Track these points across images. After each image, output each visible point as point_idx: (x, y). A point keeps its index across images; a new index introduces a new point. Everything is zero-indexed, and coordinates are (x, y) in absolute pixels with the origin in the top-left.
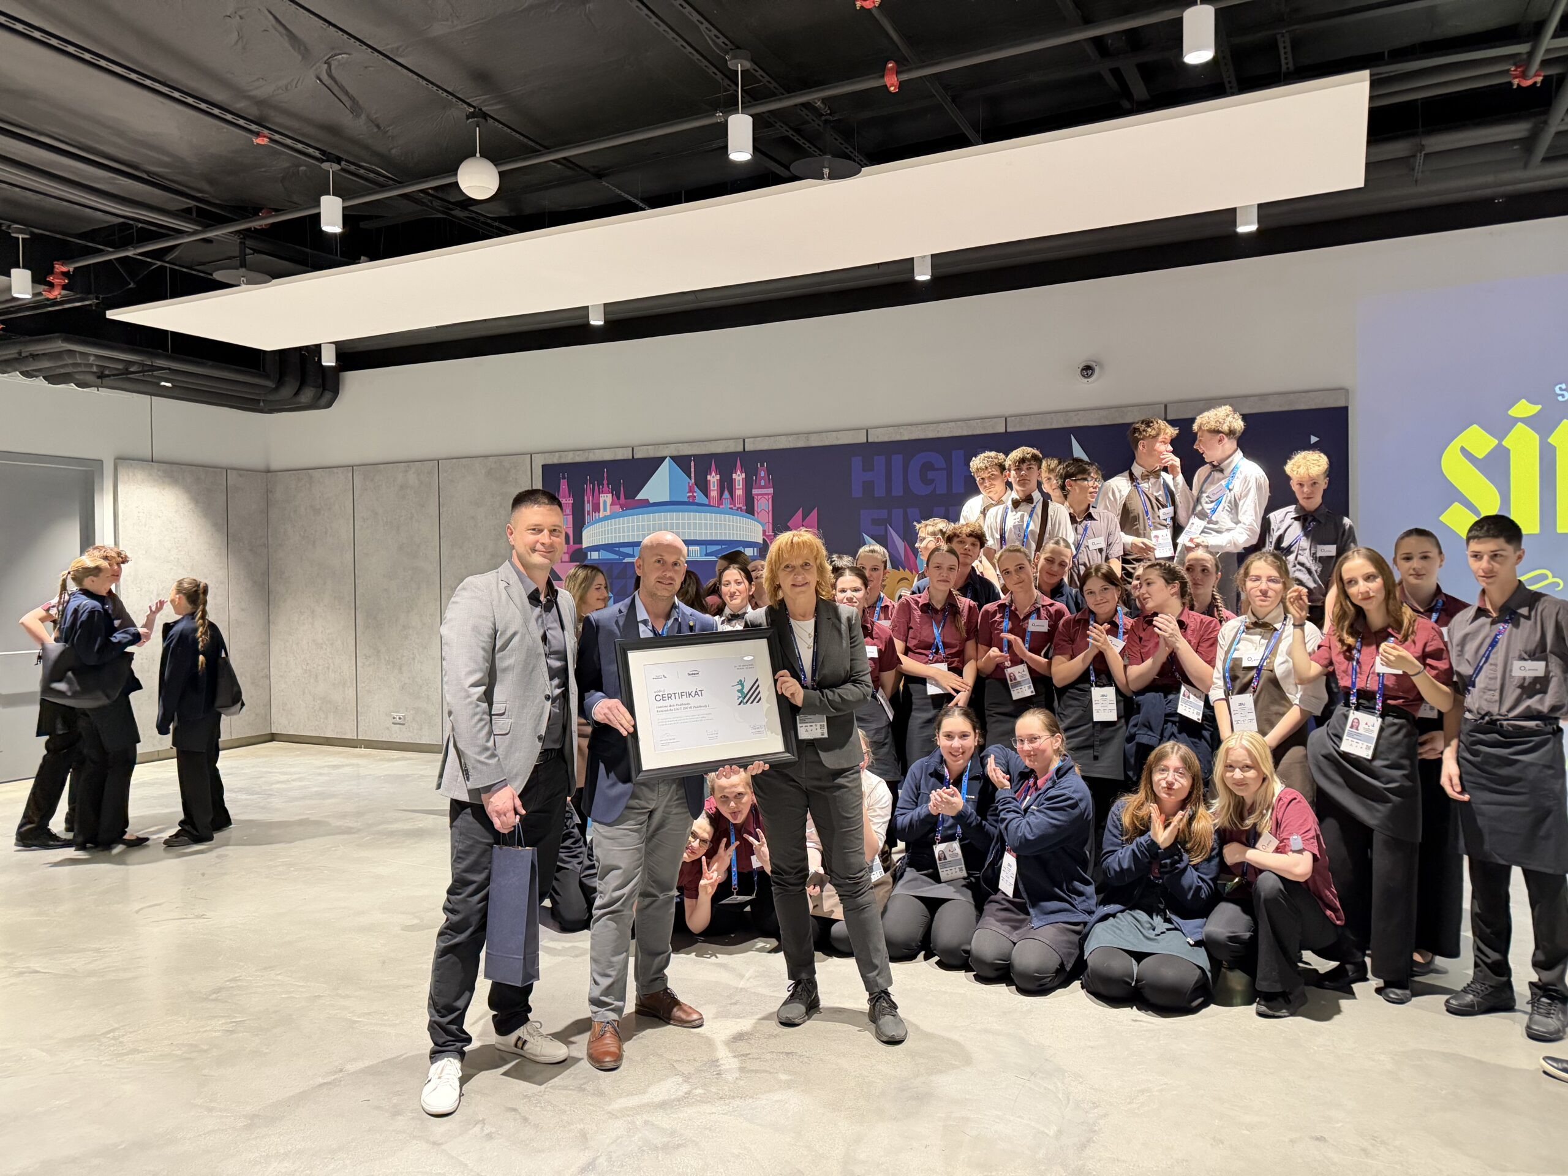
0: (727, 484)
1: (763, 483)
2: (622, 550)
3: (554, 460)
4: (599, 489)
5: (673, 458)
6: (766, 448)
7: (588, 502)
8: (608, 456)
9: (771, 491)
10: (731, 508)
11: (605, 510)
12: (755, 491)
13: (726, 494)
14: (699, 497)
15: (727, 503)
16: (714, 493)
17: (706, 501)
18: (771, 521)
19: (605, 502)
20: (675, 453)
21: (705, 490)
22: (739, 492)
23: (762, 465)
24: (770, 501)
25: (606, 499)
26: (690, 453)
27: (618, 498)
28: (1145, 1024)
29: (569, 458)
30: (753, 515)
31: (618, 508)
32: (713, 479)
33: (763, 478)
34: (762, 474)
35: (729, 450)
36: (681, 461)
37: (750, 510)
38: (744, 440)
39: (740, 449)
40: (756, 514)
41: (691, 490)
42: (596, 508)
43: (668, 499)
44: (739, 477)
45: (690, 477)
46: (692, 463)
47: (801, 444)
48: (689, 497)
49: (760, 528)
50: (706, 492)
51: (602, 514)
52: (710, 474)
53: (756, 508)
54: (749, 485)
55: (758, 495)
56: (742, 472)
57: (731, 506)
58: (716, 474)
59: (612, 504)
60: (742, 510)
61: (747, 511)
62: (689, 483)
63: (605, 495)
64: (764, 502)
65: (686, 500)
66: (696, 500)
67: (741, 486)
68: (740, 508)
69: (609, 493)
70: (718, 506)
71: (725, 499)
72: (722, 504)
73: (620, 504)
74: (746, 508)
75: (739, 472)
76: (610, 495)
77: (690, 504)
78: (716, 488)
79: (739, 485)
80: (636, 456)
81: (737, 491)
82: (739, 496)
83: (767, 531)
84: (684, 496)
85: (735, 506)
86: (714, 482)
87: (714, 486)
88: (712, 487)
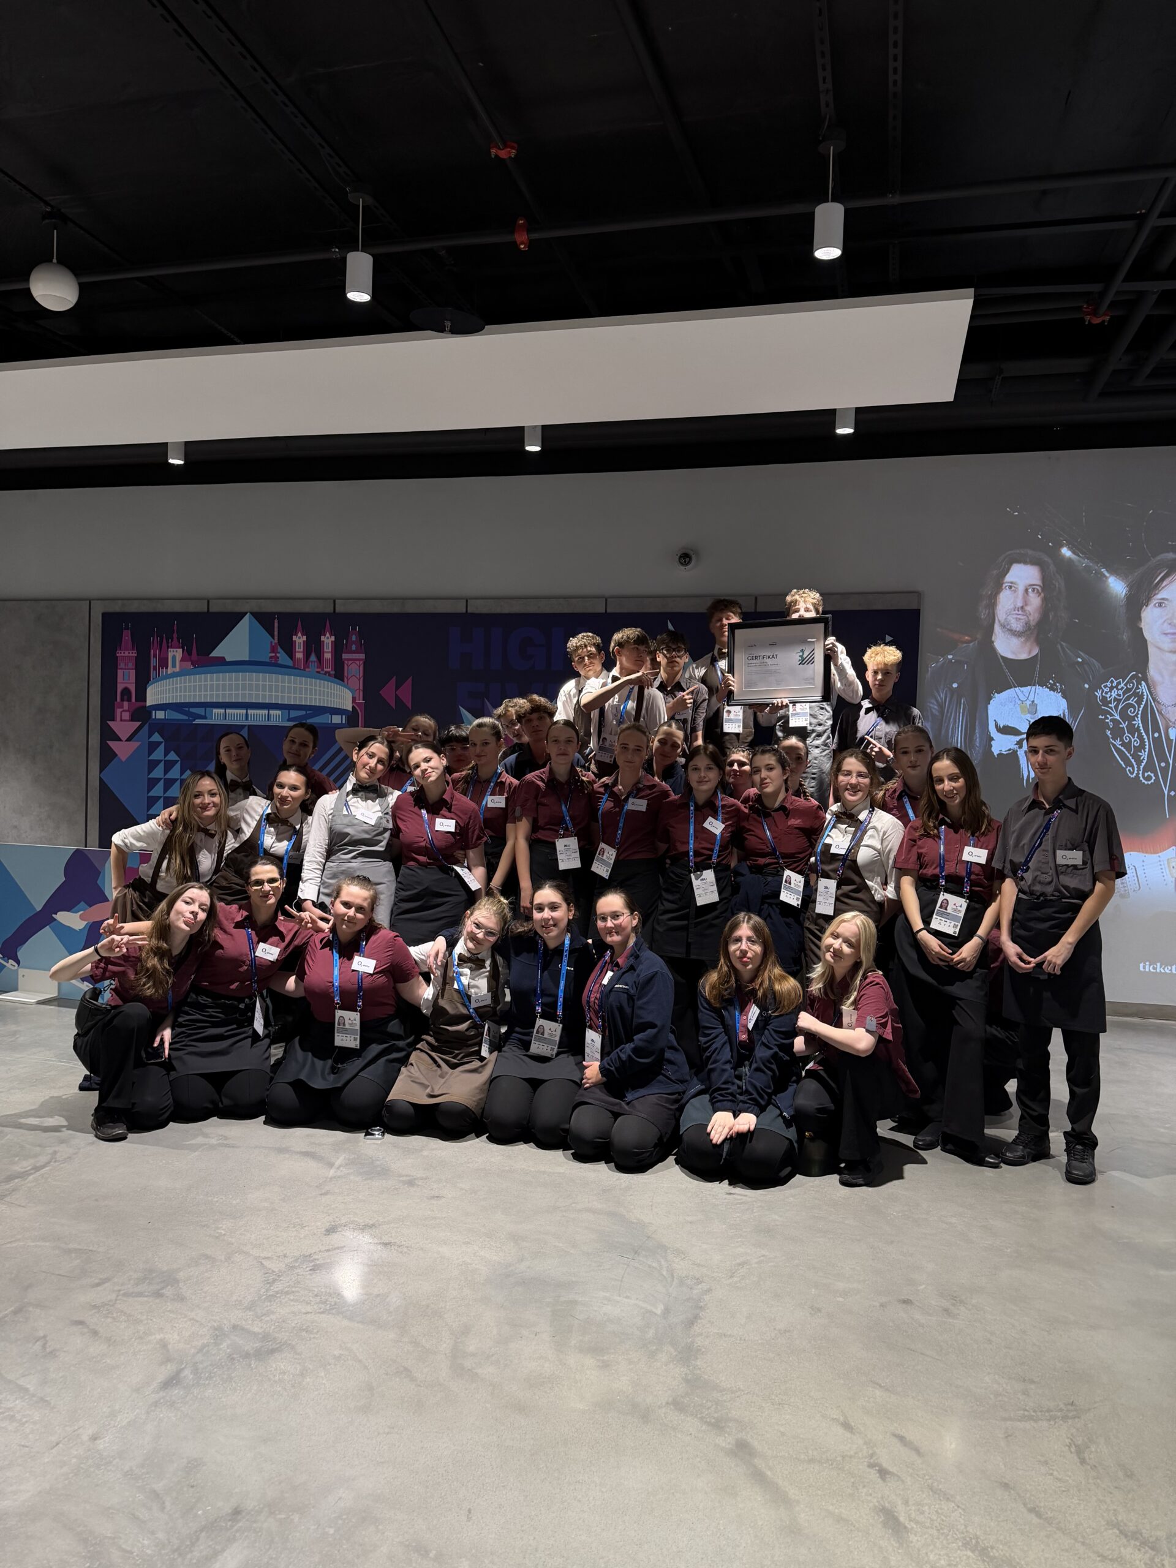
0: (313, 647)
1: (354, 647)
2: (192, 710)
3: (116, 608)
4: (168, 643)
5: (252, 613)
6: (357, 611)
7: (155, 656)
8: (178, 607)
9: (363, 656)
10: (319, 672)
11: (174, 666)
12: (344, 656)
13: (313, 658)
14: (283, 657)
15: (313, 667)
16: (299, 655)
17: (290, 663)
18: (361, 688)
19: (174, 657)
20: (256, 610)
21: (290, 652)
22: (328, 656)
23: (354, 629)
24: (361, 666)
25: (176, 654)
26: (274, 610)
27: (190, 654)
28: (739, 1197)
29: (134, 607)
30: (343, 680)
31: (189, 665)
32: (299, 640)
33: (354, 642)
34: (354, 638)
35: (317, 610)
36: (264, 619)
37: (339, 674)
38: (334, 602)
39: (330, 610)
40: (346, 679)
41: (273, 650)
42: (164, 664)
43: (247, 659)
44: (328, 640)
45: (273, 637)
46: (276, 622)
47: (396, 609)
48: (271, 657)
49: (350, 695)
50: (290, 653)
51: (170, 670)
52: (296, 635)
53: (346, 674)
54: (338, 649)
55: (348, 660)
56: (331, 635)
57: (319, 670)
58: (303, 635)
59: (182, 660)
60: (330, 675)
61: (336, 677)
62: (271, 642)
63: (175, 650)
64: (354, 667)
65: (268, 660)
66: (280, 662)
67: (330, 650)
68: (329, 672)
69: (179, 648)
70: (304, 669)
71: (312, 662)
72: (308, 667)
73: (191, 661)
74: (334, 672)
75: (328, 635)
76: (180, 650)
77: (272, 665)
78: (302, 650)
79: (328, 648)
80: (211, 610)
81: (325, 654)
82: (328, 660)
83: (357, 698)
84: (266, 656)
85: (323, 670)
86: (300, 643)
87: (299, 648)
88: (297, 650)
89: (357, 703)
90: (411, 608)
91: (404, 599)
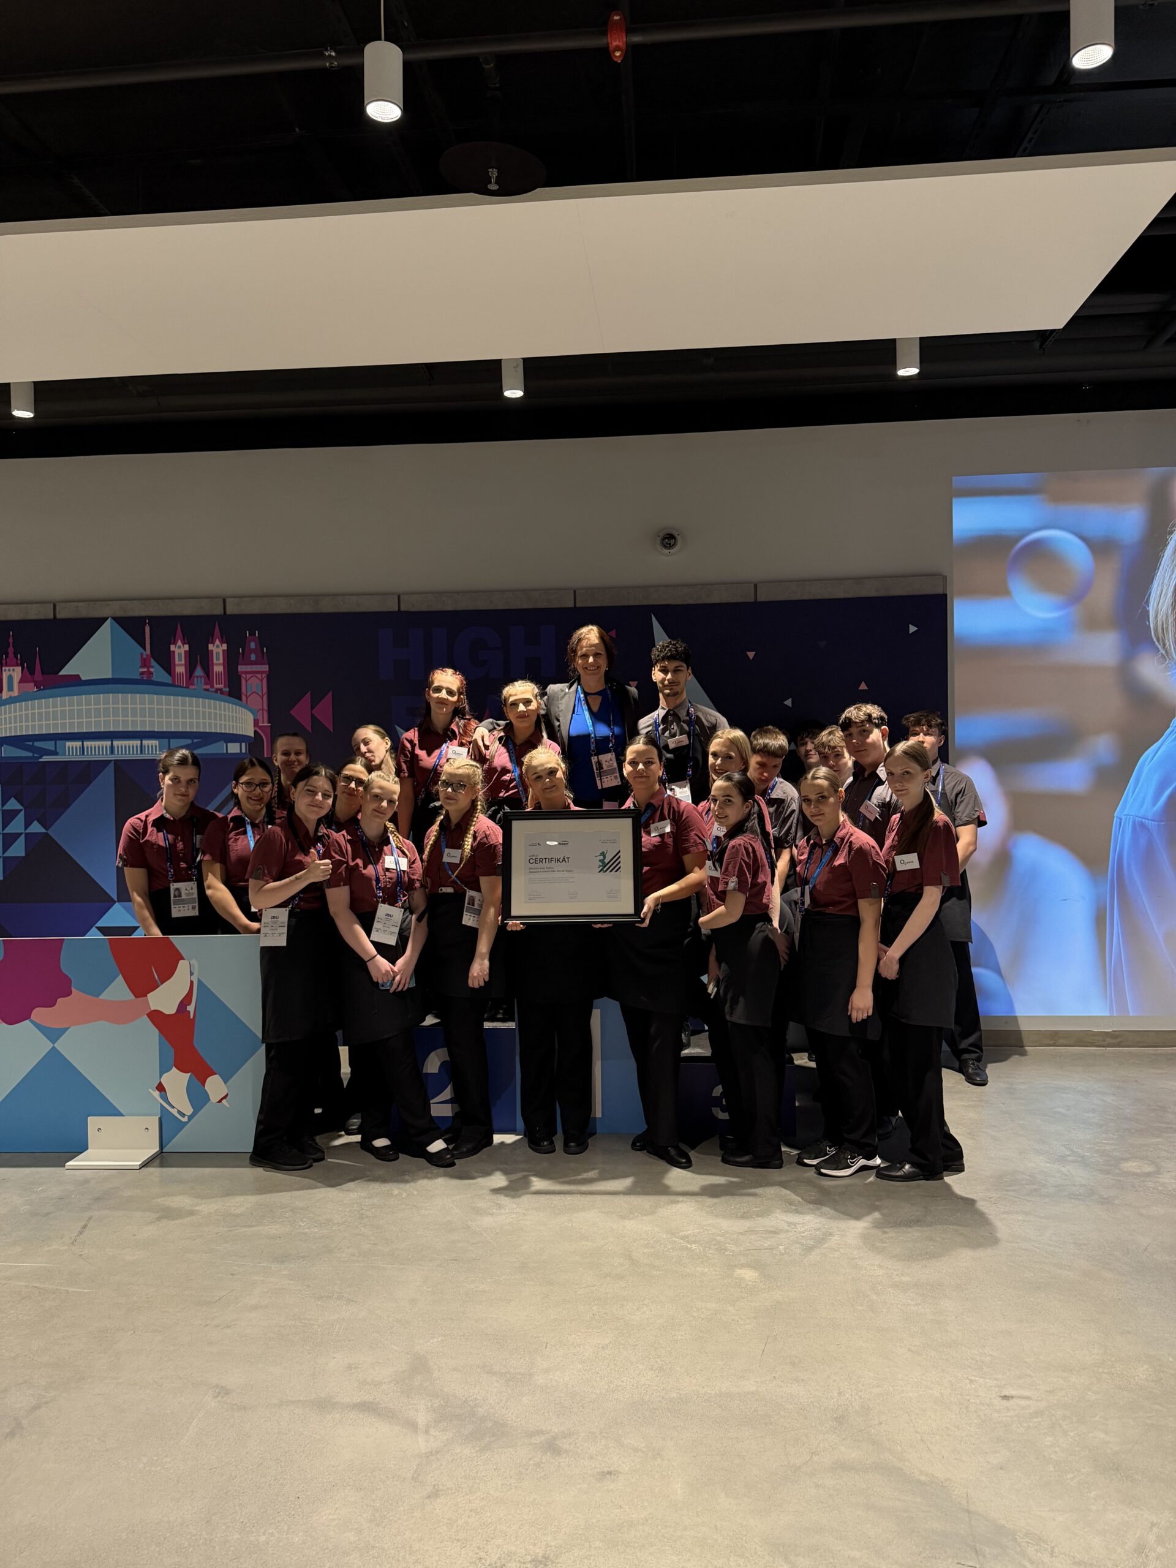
0: (199, 658)
1: (253, 657)
2: (37, 744)
4: (2, 659)
5: (115, 619)
6: (256, 611)
8: (14, 614)
9: (266, 668)
10: (207, 690)
11: (10, 689)
12: (241, 668)
13: (199, 672)
14: (158, 672)
15: (199, 683)
16: (180, 669)
17: (167, 679)
18: (266, 707)
19: (10, 678)
20: (120, 614)
21: (167, 664)
22: (218, 668)
23: (252, 634)
24: (265, 681)
25: (13, 673)
26: (143, 613)
27: (32, 673)
30: (240, 699)
31: (31, 687)
32: (180, 650)
33: (252, 651)
34: (253, 645)
35: (202, 612)
36: (131, 626)
37: (234, 691)
38: (224, 601)
39: (218, 611)
40: (244, 697)
41: (145, 663)
43: (110, 676)
44: (218, 649)
45: (144, 648)
46: (147, 629)
47: (307, 609)
48: (142, 673)
49: (250, 717)
50: (168, 667)
51: (5, 694)
52: (175, 643)
53: (244, 691)
54: (232, 660)
55: (247, 673)
56: (222, 642)
57: (208, 687)
58: (184, 643)
59: (21, 681)
60: (222, 692)
61: (230, 694)
62: (142, 654)
63: (11, 668)
64: (255, 682)
65: (138, 677)
66: (154, 678)
67: (221, 661)
68: (221, 690)
69: (18, 665)
70: (187, 687)
71: (197, 677)
72: (193, 684)
73: (34, 681)
74: (227, 689)
75: (217, 642)
76: (19, 669)
77: (145, 682)
78: (183, 662)
79: (218, 659)
80: (58, 616)
81: (215, 667)
82: (219, 674)
83: (261, 721)
84: (136, 671)
85: (212, 686)
86: (180, 654)
87: (180, 660)
88: (177, 662)
89: (260, 727)
90: (327, 607)
91: (317, 597)
